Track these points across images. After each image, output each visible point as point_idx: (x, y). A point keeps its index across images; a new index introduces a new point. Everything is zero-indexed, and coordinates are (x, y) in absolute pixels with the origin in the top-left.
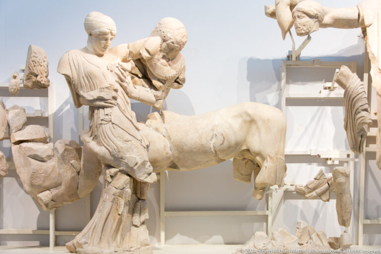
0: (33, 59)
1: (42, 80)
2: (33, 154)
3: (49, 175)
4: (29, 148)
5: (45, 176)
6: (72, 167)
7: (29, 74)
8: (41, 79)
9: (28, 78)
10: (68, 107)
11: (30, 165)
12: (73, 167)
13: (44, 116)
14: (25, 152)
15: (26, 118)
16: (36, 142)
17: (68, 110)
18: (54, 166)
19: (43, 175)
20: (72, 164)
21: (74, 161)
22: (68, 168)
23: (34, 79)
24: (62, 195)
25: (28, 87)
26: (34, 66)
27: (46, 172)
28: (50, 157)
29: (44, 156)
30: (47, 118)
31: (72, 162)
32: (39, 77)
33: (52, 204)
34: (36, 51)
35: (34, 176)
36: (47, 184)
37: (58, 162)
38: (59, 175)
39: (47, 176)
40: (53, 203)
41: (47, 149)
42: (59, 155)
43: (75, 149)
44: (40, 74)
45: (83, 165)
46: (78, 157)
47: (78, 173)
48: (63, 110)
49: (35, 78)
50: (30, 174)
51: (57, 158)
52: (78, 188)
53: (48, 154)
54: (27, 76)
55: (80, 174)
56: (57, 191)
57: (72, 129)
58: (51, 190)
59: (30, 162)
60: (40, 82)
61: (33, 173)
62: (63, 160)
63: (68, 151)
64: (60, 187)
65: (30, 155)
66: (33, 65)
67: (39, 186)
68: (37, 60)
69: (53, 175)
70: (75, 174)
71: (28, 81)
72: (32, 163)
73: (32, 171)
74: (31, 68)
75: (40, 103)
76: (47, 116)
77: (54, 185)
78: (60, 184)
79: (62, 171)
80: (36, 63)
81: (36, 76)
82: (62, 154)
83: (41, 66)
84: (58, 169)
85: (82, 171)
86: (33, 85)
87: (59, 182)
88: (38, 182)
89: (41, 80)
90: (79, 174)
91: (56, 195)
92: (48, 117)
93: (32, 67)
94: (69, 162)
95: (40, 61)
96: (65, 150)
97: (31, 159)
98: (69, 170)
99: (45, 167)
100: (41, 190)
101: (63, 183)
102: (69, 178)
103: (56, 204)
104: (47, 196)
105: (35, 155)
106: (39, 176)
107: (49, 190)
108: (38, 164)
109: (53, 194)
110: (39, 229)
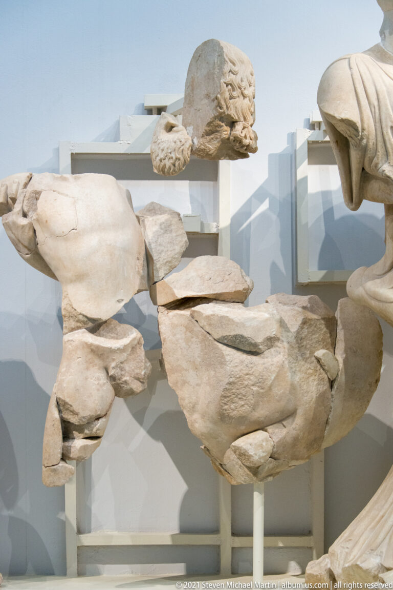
0: (230, 78)
1: (245, 137)
2: (233, 333)
3: (270, 388)
4: (222, 317)
5: (259, 393)
6: (319, 367)
7: (215, 118)
8: (244, 132)
9: (212, 131)
10: (265, 206)
11: (223, 363)
12: (321, 366)
13: (206, 231)
14: (208, 328)
15: (185, 238)
16: (224, 301)
17: (263, 215)
18: (282, 366)
19: (255, 388)
20: (318, 360)
21: (324, 351)
22: (311, 371)
23: (225, 132)
24: (296, 440)
25: (208, 155)
26: (231, 98)
27: (260, 382)
28: (271, 341)
29: (259, 339)
30: (215, 238)
31: (320, 353)
32: (239, 127)
33: (271, 466)
34: (234, 58)
35: (230, 392)
36: (261, 413)
37: (289, 355)
38: (293, 388)
39: (266, 393)
40: (274, 463)
41: (267, 320)
42: (290, 334)
43: (323, 319)
44: (242, 119)
45: (346, 361)
46: (329, 340)
47: (332, 383)
48: (250, 214)
49: (228, 129)
50: (222, 389)
51: (286, 344)
52: (327, 422)
53: (268, 334)
54: (209, 124)
55: (335, 387)
56: (284, 431)
57: (274, 266)
58: (270, 429)
59: (223, 356)
60: (241, 142)
61: (230, 383)
62: (299, 348)
63: (311, 325)
64: (290, 420)
65: (224, 338)
66: (227, 95)
67: (242, 419)
68: (235, 79)
69: (278, 391)
70: (326, 386)
71: (208, 138)
72: (228, 358)
73: (227, 381)
74: (223, 103)
75: (191, 197)
76: (214, 231)
77: (277, 415)
78: (292, 414)
79: (297, 379)
80: (234, 89)
81: (232, 124)
82: (298, 332)
83: (244, 97)
84: (289, 374)
85: (342, 379)
86: (220, 149)
87: (291, 407)
88: (238, 408)
89: (243, 135)
90: (332, 387)
91: (282, 444)
92: (217, 235)
93: (225, 100)
94: (312, 353)
95: (244, 84)
96: (305, 322)
97: (225, 347)
98: (311, 375)
99: (260, 368)
100: (243, 428)
101: (300, 412)
102: (314, 395)
103: (277, 467)
104: (261, 446)
105: (236, 336)
106: (243, 391)
107: (263, 429)
108: (242, 362)
109: (276, 439)
110: (184, 531)
